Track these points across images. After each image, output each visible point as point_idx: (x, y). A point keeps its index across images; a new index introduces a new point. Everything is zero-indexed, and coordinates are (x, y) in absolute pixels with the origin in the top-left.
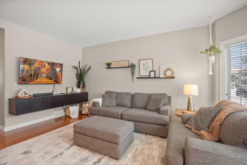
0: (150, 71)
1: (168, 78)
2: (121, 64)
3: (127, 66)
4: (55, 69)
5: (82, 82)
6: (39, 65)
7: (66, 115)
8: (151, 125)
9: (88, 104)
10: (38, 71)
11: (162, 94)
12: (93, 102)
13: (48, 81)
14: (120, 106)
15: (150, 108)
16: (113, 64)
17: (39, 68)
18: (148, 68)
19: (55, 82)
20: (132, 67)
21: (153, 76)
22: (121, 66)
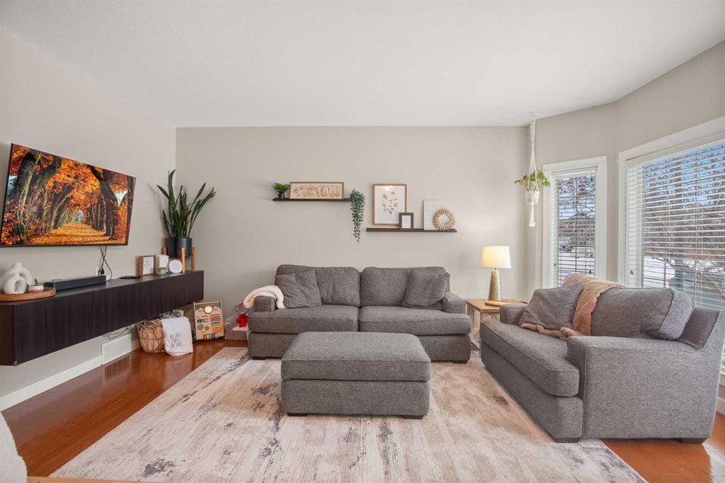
0: (401, 215)
1: (442, 231)
2: (322, 190)
3: (340, 197)
4: (113, 194)
5: (184, 240)
6: (69, 176)
7: (140, 351)
8: (436, 338)
9: (213, 307)
10: (62, 199)
11: (434, 268)
12: (255, 299)
13: (88, 234)
14: (329, 304)
15: (416, 302)
16: (296, 191)
17: (68, 187)
18: (395, 205)
19: (107, 238)
20: (355, 199)
21: (409, 226)
22: (321, 197)
